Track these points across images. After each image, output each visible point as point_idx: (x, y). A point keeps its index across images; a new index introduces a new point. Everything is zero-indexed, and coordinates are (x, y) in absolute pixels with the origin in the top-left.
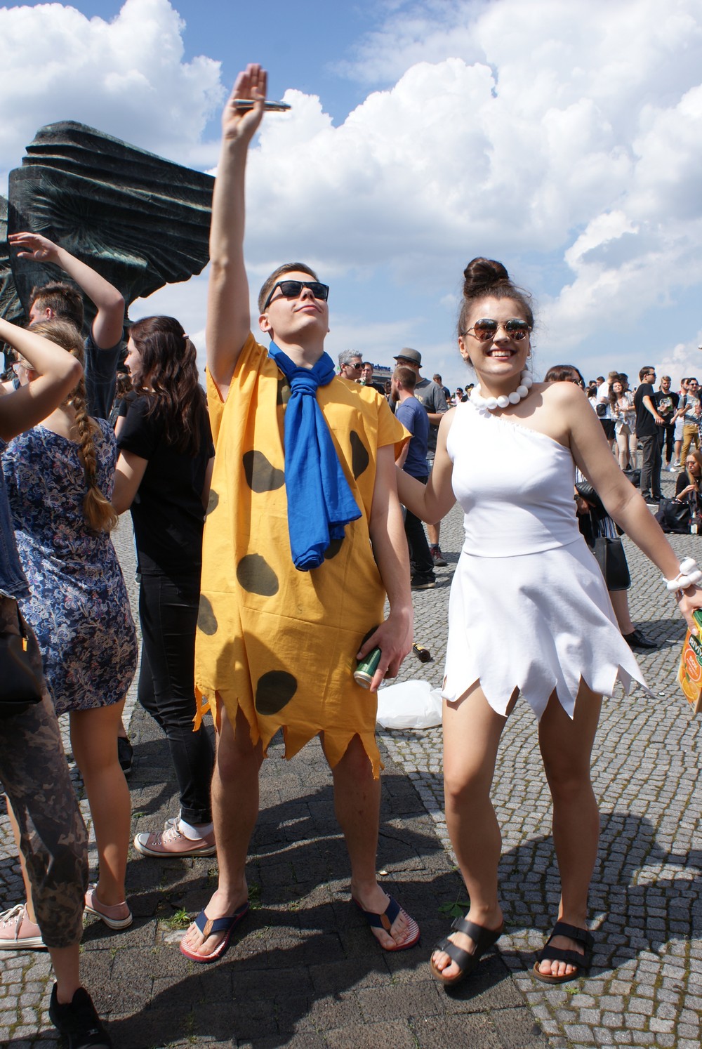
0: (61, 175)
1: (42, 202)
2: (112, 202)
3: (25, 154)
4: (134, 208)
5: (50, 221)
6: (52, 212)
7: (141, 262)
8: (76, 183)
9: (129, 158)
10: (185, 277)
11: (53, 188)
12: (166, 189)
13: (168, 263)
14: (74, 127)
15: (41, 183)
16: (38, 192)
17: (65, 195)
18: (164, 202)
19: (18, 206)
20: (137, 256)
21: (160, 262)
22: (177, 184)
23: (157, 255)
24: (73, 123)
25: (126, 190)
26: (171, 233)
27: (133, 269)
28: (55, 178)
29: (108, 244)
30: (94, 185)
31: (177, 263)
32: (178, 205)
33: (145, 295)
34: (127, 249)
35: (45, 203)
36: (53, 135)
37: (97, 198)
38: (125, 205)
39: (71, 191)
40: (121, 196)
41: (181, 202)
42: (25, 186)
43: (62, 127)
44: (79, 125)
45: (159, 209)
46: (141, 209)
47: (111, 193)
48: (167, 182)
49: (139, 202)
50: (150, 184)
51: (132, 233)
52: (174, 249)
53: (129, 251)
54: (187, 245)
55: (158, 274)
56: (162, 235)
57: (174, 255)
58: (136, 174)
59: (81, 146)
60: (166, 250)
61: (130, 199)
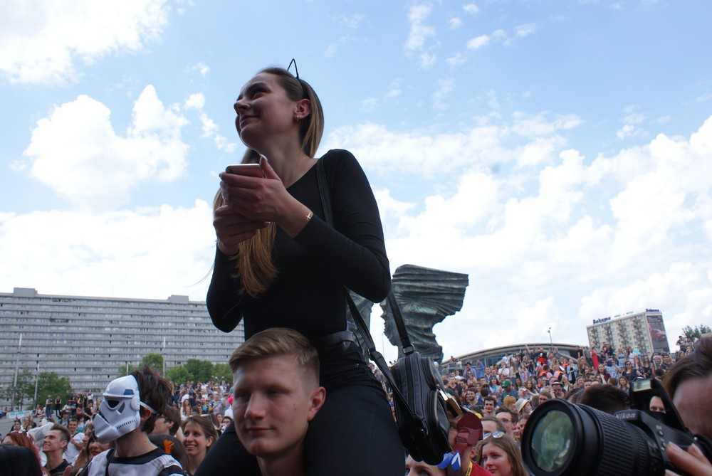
2: (423, 290)
4: (431, 291)
7: (435, 312)
9: (428, 273)
10: (454, 314)
12: (443, 281)
13: (445, 310)
14: (407, 266)
17: (405, 292)
18: (443, 287)
20: (433, 309)
21: (441, 310)
22: (448, 279)
23: (440, 307)
25: (428, 285)
26: (447, 298)
27: (431, 314)
28: (401, 286)
29: (422, 306)
32: (448, 288)
33: (438, 323)
34: (429, 306)
36: (401, 270)
37: (417, 291)
38: (427, 291)
39: (407, 290)
40: (425, 288)
41: (449, 286)
44: (410, 265)
45: (441, 290)
46: (434, 291)
47: (422, 288)
48: (443, 279)
49: (433, 289)
50: (437, 281)
51: (432, 300)
52: (448, 304)
53: (430, 308)
54: (453, 301)
55: (442, 315)
56: (443, 300)
57: (448, 306)
58: (431, 278)
59: (410, 273)
60: (445, 305)
61: (429, 288)
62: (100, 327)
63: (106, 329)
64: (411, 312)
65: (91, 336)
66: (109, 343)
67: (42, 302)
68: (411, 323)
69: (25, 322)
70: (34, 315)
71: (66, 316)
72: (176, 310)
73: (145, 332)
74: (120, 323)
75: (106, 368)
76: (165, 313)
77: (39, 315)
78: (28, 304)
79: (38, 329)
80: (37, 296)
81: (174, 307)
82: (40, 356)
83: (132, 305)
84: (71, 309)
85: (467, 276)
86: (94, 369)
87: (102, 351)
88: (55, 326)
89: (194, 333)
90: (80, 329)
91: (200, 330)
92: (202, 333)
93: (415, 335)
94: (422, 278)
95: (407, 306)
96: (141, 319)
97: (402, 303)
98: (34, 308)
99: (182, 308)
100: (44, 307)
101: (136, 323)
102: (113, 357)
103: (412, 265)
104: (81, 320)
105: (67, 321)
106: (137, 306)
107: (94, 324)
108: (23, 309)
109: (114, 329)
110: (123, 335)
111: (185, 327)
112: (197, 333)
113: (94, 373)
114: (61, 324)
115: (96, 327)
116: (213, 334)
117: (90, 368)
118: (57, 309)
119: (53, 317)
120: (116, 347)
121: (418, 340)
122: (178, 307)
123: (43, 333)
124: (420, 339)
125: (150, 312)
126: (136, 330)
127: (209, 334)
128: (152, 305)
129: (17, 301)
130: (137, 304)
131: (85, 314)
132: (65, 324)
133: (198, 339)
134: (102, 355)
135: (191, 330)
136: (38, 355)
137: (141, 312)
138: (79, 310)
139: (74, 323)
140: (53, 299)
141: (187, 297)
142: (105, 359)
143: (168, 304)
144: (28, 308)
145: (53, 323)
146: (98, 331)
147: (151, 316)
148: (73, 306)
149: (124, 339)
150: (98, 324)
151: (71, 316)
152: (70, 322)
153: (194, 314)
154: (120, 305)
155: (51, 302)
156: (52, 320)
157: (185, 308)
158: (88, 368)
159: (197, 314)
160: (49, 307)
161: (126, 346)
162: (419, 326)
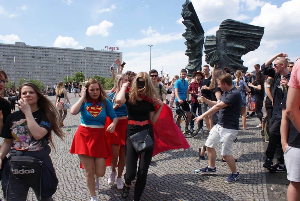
0: (227, 31)
1: (223, 37)
2: (238, 35)
3: (219, 27)
4: (242, 36)
5: (225, 40)
6: (225, 38)
7: (244, 47)
8: (230, 32)
9: (241, 25)
11: (225, 34)
12: (249, 31)
13: (250, 47)
14: (230, 20)
15: (223, 33)
16: (222, 35)
17: (228, 35)
18: (249, 33)
19: (218, 38)
21: (248, 47)
22: (252, 29)
23: (248, 45)
25: (241, 32)
26: (251, 40)
28: (226, 31)
29: (237, 44)
30: (234, 32)
31: (252, 47)
32: (252, 34)
33: (245, 54)
34: (241, 44)
35: (224, 37)
37: (234, 34)
39: (229, 34)
40: (240, 34)
42: (220, 34)
46: (244, 36)
47: (237, 33)
48: (250, 29)
49: (244, 34)
50: (246, 30)
51: (242, 41)
52: (251, 44)
53: (242, 45)
54: (255, 43)
55: (248, 50)
56: (248, 41)
57: (251, 45)
58: (243, 28)
59: (231, 24)
60: (250, 44)
61: (241, 34)
62: (55, 61)
63: (57, 62)
64: (231, 47)
65: (51, 65)
66: (59, 68)
67: (28, 49)
68: (230, 53)
69: (22, 58)
70: (26, 55)
71: (39, 56)
72: (88, 54)
73: (74, 64)
74: (63, 59)
75: (58, 79)
76: (83, 55)
77: (28, 55)
78: (23, 50)
79: (28, 61)
80: (26, 46)
81: (87, 53)
82: (30, 73)
83: (68, 51)
84: (42, 53)
86: (53, 79)
87: (56, 72)
88: (35, 60)
89: (96, 65)
90: (46, 61)
91: (98, 64)
92: (99, 65)
93: (232, 61)
94: (238, 28)
95: (228, 43)
96: (73, 58)
98: (25, 52)
99: (91, 53)
100: (29, 51)
101: (70, 60)
102: (60, 75)
103: (232, 20)
104: (46, 58)
105: (40, 58)
106: (70, 52)
107: (52, 60)
108: (20, 52)
109: (61, 62)
110: (65, 65)
111: (92, 62)
112: (97, 65)
113: (53, 81)
114: (38, 59)
115: (53, 61)
116: (104, 65)
117: (51, 79)
118: (35, 53)
119: (34, 56)
120: (62, 70)
122: (89, 53)
123: (30, 63)
124: (235, 63)
125: (76, 55)
126: (70, 63)
127: (102, 65)
128: (77, 51)
129: (17, 48)
130: (71, 51)
131: (48, 55)
132: (39, 59)
133: (97, 68)
134: (56, 73)
135: (95, 63)
136: (29, 73)
137: (72, 55)
138: (45, 53)
139: (43, 59)
140: (33, 48)
141: (93, 48)
142: (57, 75)
143: (84, 51)
144: (22, 52)
145: (34, 59)
146: (53, 63)
147: (77, 57)
148: (42, 52)
149: (65, 66)
150: (54, 60)
151: (42, 56)
152: (41, 58)
153: (96, 56)
154: (63, 51)
155: (32, 49)
156: (33, 57)
157: (92, 53)
158: (50, 79)
159: (97, 56)
160: (31, 51)
161: (66, 69)
162: (235, 55)
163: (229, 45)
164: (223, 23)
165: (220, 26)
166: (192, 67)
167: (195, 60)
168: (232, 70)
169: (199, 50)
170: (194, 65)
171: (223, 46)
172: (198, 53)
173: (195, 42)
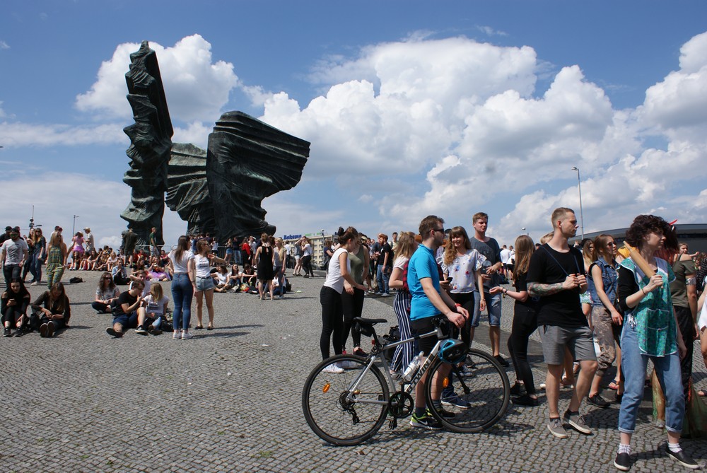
0: (234, 136)
1: (225, 149)
2: (257, 151)
3: (215, 126)
4: (266, 153)
5: (228, 158)
6: (229, 154)
7: (269, 180)
8: (240, 141)
9: (264, 129)
10: (288, 188)
11: (230, 143)
13: (281, 181)
14: (240, 114)
15: (225, 140)
16: (223, 144)
17: (236, 146)
18: (280, 151)
19: (212, 151)
20: (267, 177)
21: (277, 181)
22: (286, 143)
23: (276, 177)
24: (239, 112)
25: (263, 145)
26: (283, 166)
27: (266, 183)
28: (231, 138)
29: (254, 171)
30: (249, 142)
31: (285, 181)
33: (269, 195)
34: (264, 175)
35: (226, 150)
36: (229, 117)
37: (250, 148)
38: (262, 152)
39: (238, 144)
41: (288, 152)
42: (216, 141)
43: (234, 114)
44: (242, 113)
46: (269, 154)
47: (257, 147)
48: (281, 141)
50: (274, 142)
51: (266, 166)
52: (284, 174)
55: (277, 186)
56: (278, 167)
57: (284, 177)
64: (242, 176)
68: (239, 189)
85: (308, 144)
93: (241, 208)
95: (235, 167)
97: (231, 161)
103: (245, 114)
121: (244, 215)
124: (248, 213)
162: (249, 195)
163: (236, 170)
164: (223, 117)
165: (217, 124)
166: (141, 215)
167: (150, 198)
168: (241, 231)
169: (160, 175)
170: (147, 212)
171: (224, 171)
172: (158, 180)
173: (155, 153)
